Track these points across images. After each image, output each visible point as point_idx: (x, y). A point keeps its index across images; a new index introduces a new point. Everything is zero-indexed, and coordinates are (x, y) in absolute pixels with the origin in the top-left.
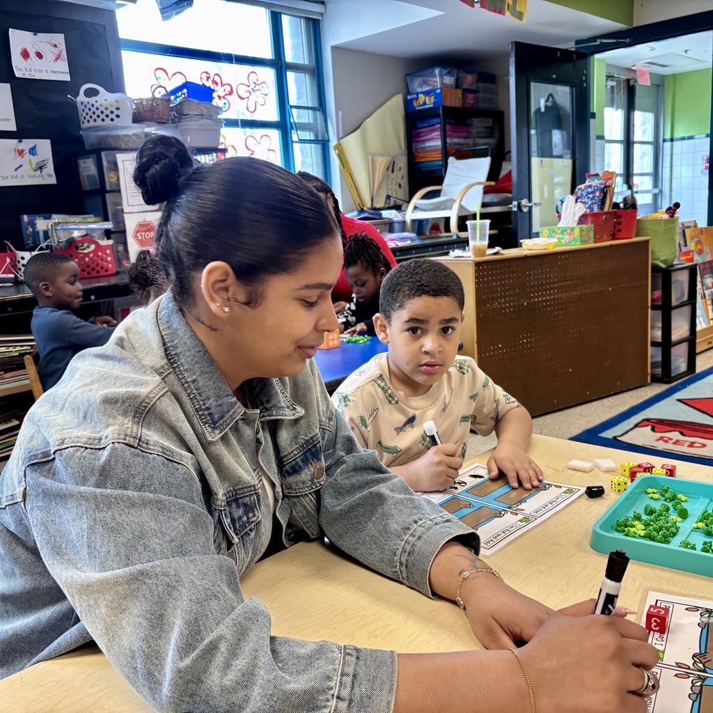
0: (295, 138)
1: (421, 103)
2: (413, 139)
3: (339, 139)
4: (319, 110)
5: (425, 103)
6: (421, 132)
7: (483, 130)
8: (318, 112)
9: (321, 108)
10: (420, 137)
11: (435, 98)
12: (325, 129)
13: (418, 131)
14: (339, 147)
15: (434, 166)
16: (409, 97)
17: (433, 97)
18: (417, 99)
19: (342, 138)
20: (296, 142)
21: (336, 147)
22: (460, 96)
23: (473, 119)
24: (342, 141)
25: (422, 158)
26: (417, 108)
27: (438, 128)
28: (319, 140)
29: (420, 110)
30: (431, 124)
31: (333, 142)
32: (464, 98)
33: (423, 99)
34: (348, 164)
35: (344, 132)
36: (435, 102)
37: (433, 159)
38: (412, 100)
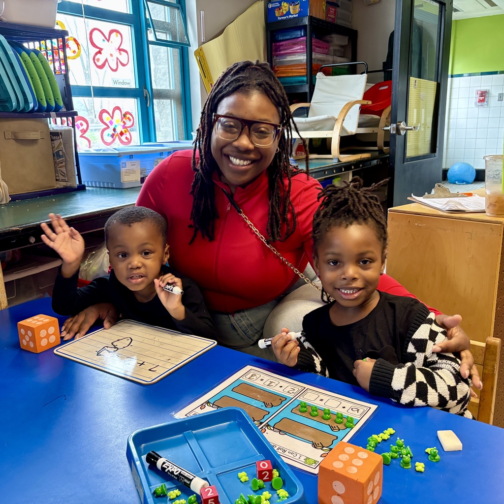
0: (151, 37)
1: (285, 12)
2: (274, 53)
3: (201, 44)
4: (178, 8)
5: (288, 13)
6: (282, 45)
7: (339, 48)
8: (176, 11)
9: (179, 6)
10: (280, 51)
11: (300, 8)
12: (184, 31)
13: (278, 44)
14: (200, 54)
15: (296, 82)
16: (270, 6)
17: (298, 6)
18: (280, 8)
19: (204, 43)
20: (153, 43)
21: (197, 53)
22: (324, 7)
23: (333, 35)
24: (203, 46)
25: (284, 73)
26: (279, 18)
27: (303, 40)
28: (177, 43)
29: (282, 20)
30: (293, 37)
31: (194, 48)
32: (328, 11)
33: (287, 9)
34: (209, 73)
35: (206, 36)
36: (300, 12)
37: (294, 75)
38: (273, 9)
